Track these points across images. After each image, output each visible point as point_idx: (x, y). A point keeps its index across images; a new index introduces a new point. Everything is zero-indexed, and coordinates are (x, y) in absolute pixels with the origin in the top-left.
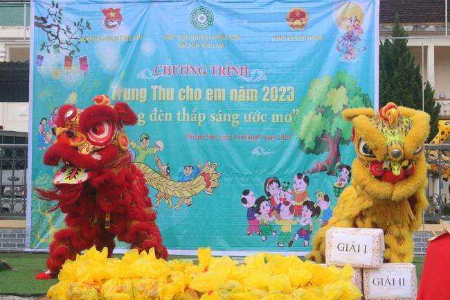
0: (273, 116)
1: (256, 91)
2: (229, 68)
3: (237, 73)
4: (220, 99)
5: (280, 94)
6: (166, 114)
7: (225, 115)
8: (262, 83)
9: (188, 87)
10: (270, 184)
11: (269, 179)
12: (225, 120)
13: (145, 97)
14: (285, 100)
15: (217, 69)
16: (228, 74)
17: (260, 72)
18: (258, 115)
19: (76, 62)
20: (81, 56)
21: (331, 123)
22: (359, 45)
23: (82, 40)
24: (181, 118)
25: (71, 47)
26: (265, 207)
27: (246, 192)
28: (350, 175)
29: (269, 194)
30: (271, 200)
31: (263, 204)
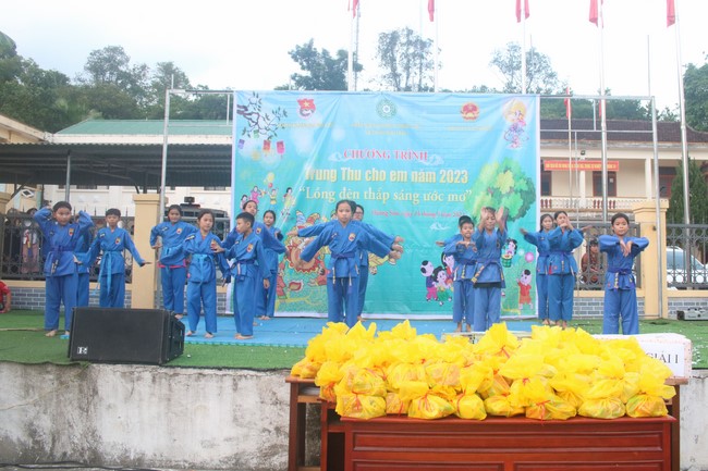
0: (449, 195)
1: (434, 174)
2: (410, 153)
3: (417, 157)
4: (402, 180)
5: (455, 176)
7: (407, 194)
8: (439, 166)
9: (374, 169)
12: (407, 199)
13: (335, 177)
14: (459, 182)
15: (400, 154)
16: (410, 159)
17: (437, 157)
18: (436, 195)
19: (273, 145)
20: (279, 140)
21: (499, 203)
22: (523, 136)
23: (279, 126)
24: (368, 195)
25: (269, 133)
26: (442, 275)
27: (425, 263)
28: (516, 248)
29: (445, 264)
30: (447, 270)
31: (440, 273)
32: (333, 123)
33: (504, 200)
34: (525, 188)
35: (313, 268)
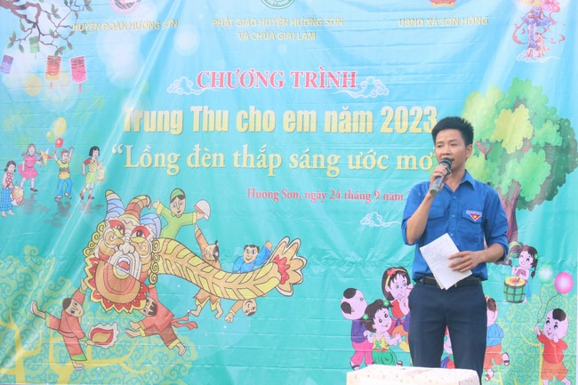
0: (399, 158)
1: (370, 115)
2: (323, 74)
3: (337, 83)
4: (306, 129)
5: (411, 119)
6: (215, 155)
7: (315, 157)
8: (380, 100)
9: (252, 108)
10: (392, 278)
11: (390, 269)
12: (315, 166)
13: (180, 125)
14: (419, 130)
15: (302, 78)
16: (322, 86)
17: (377, 81)
18: (372, 157)
19: (65, 66)
20: (75, 57)
21: (502, 170)
22: (554, 32)
23: (77, 29)
24: (240, 161)
25: (58, 42)
26: (383, 319)
27: (350, 293)
28: (535, 264)
29: (390, 297)
30: (394, 306)
31: (380, 314)
32: (176, 22)
33: (510, 165)
34: (555, 140)
35: (136, 302)
